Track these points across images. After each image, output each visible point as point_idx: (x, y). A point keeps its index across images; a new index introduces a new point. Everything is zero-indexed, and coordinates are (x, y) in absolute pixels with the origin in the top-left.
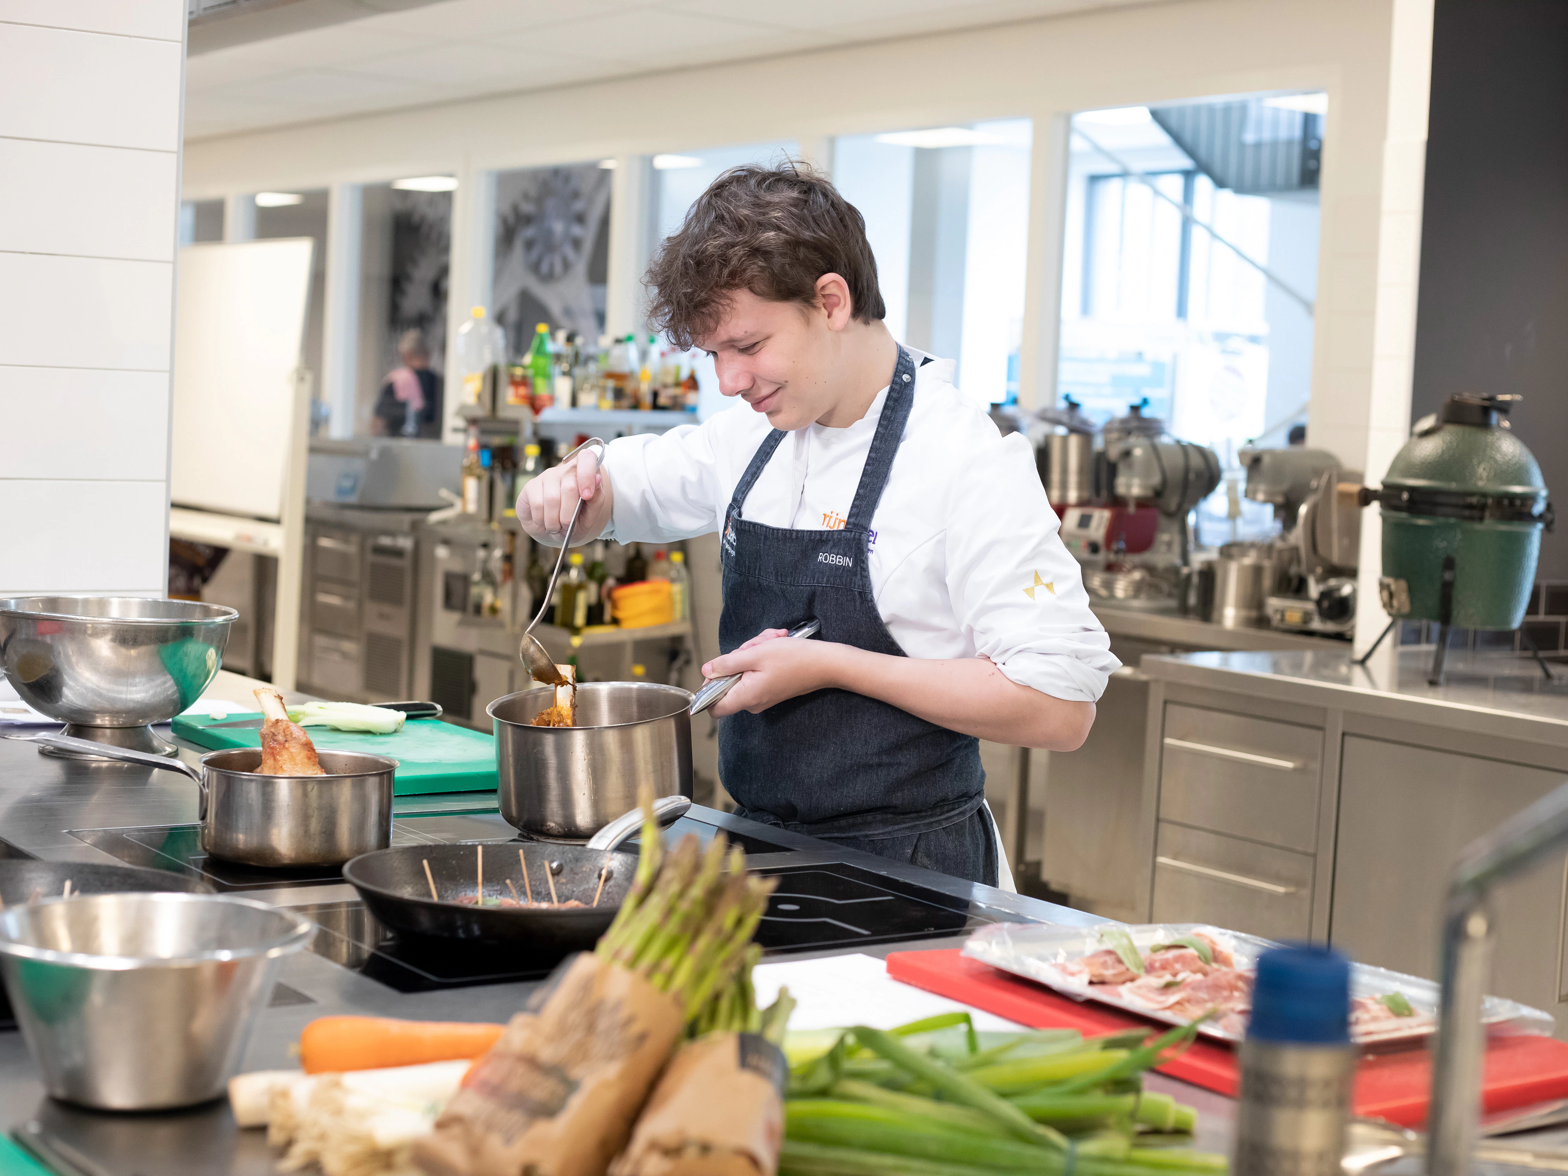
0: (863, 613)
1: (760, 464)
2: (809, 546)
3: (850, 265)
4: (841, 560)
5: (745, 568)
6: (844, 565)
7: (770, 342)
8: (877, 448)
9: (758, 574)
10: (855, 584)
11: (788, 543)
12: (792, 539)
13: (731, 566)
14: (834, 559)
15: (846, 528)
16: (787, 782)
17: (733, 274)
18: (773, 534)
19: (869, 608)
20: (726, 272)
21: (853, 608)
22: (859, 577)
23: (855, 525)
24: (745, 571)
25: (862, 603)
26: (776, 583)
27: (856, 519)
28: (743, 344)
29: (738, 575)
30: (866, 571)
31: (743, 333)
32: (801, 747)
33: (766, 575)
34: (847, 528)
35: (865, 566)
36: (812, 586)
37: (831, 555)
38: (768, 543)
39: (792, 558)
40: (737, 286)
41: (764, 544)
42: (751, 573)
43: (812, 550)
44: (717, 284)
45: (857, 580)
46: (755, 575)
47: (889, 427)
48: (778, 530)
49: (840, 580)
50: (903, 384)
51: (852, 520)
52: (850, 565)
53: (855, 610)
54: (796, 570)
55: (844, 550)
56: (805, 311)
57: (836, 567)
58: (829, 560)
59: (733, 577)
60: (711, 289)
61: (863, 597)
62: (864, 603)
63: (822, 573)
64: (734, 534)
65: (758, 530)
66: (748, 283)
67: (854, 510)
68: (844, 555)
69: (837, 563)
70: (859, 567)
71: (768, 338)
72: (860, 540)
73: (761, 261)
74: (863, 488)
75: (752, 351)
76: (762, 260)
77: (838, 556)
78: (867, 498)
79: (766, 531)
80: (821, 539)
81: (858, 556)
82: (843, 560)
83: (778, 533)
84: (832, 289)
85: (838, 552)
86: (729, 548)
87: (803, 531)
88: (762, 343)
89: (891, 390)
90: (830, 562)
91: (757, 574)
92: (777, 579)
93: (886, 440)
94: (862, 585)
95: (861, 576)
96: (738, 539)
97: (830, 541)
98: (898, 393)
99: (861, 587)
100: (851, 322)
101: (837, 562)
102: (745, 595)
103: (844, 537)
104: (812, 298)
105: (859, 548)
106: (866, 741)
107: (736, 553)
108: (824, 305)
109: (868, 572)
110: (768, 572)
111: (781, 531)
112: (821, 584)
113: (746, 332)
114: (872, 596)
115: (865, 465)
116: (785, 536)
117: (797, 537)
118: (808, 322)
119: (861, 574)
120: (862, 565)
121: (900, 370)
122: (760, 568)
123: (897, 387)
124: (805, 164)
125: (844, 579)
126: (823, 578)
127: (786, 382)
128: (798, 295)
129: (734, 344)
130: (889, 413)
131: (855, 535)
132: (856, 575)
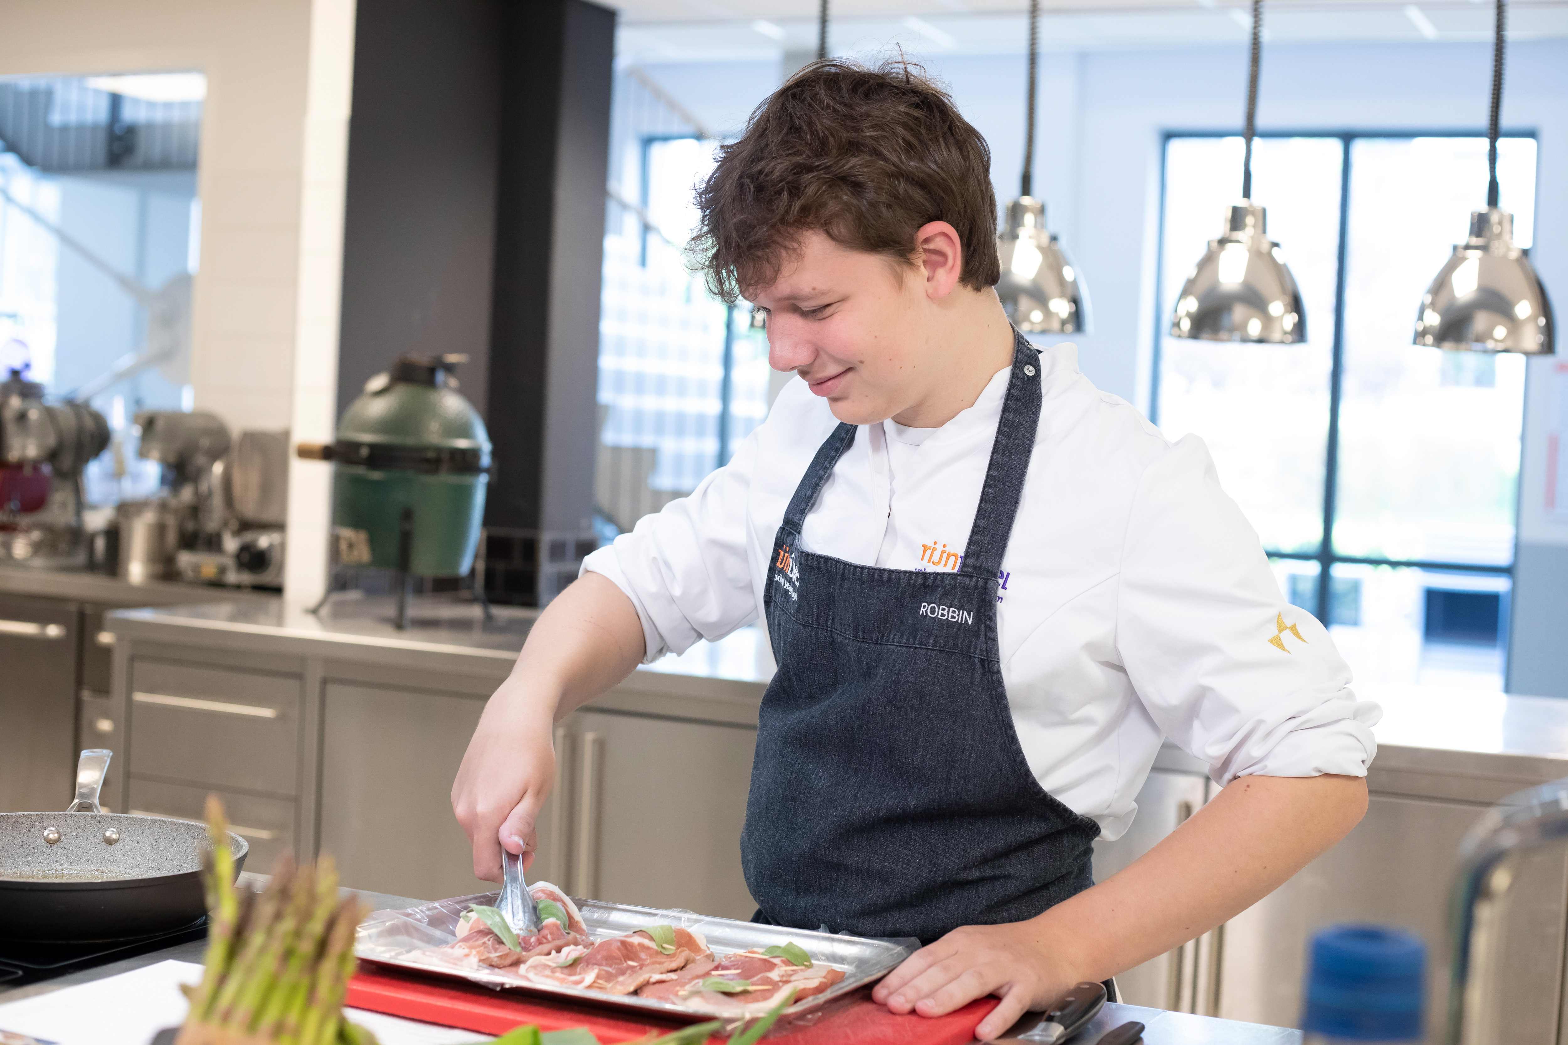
0: (983, 689)
1: (823, 473)
2: (907, 593)
3: (965, 212)
4: (955, 615)
5: (813, 617)
6: (959, 621)
7: (846, 305)
8: (999, 464)
9: (832, 625)
10: (976, 648)
11: (877, 586)
12: (882, 582)
13: (790, 613)
14: (945, 612)
15: (962, 571)
16: (852, 903)
17: (805, 210)
18: (854, 574)
19: (993, 682)
20: (797, 206)
21: (969, 681)
22: (982, 639)
23: (975, 567)
24: (812, 622)
25: (983, 674)
26: (853, 640)
27: (976, 560)
28: (806, 306)
29: (801, 627)
30: (993, 631)
31: (810, 290)
32: (873, 857)
33: (841, 629)
34: (964, 572)
35: (992, 625)
36: (911, 647)
37: (941, 607)
38: (847, 585)
39: (881, 608)
40: (809, 226)
41: (841, 586)
42: (821, 624)
43: (910, 598)
44: (783, 221)
45: (981, 644)
46: (827, 626)
47: (1013, 435)
48: (862, 568)
49: (954, 641)
50: (1026, 378)
51: (971, 561)
52: (970, 623)
53: (972, 683)
54: (886, 624)
55: (960, 601)
56: (898, 269)
57: (947, 623)
58: (938, 614)
59: (793, 628)
60: (773, 226)
61: (986, 666)
62: (985, 675)
63: (928, 630)
64: (797, 571)
65: (831, 567)
66: (825, 224)
67: (973, 548)
68: (961, 608)
69: (949, 619)
70: (983, 626)
71: (843, 300)
72: (985, 588)
73: (847, 195)
74: (984, 518)
75: (820, 316)
76: (849, 193)
77: (951, 609)
78: (991, 531)
79: (844, 569)
80: (924, 584)
81: (983, 610)
82: (958, 615)
83: (862, 573)
84: (940, 244)
85: (951, 603)
86: (790, 589)
87: (899, 572)
88: (834, 306)
89: (1011, 386)
90: (939, 617)
91: (829, 626)
92: (856, 636)
93: (1010, 453)
94: (987, 650)
95: (985, 639)
96: (801, 579)
97: (938, 586)
98: (1021, 390)
99: (985, 653)
100: (959, 287)
101: (950, 617)
102: (811, 655)
103: (960, 583)
104: (910, 252)
105: (984, 600)
106: (965, 851)
107: (799, 596)
108: (924, 262)
109: (997, 633)
110: (844, 625)
111: (866, 570)
112: (926, 646)
113: (814, 289)
114: (999, 667)
115: (984, 487)
116: (873, 576)
117: (890, 579)
118: (900, 282)
119: (986, 635)
120: (988, 623)
121: (1020, 360)
122: (833, 618)
123: (1019, 383)
124: (918, 67)
125: (960, 640)
126: (929, 638)
127: (862, 362)
128: (890, 245)
129: (796, 302)
130: (1010, 416)
131: (977, 582)
132: (978, 637)
